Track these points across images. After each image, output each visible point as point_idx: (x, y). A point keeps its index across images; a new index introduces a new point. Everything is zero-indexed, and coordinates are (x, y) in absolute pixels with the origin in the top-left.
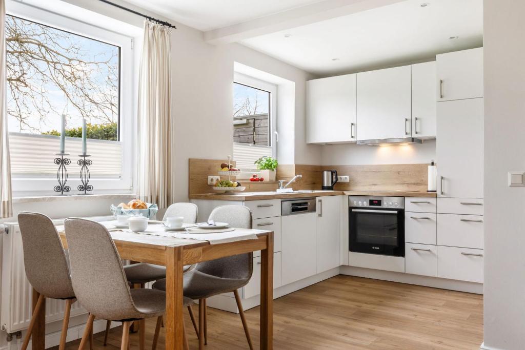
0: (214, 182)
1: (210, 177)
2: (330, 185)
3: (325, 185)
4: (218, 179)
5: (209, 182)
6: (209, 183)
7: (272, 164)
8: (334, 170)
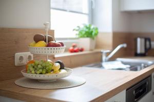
0: (25, 61)
1: (18, 55)
2: (143, 51)
3: (139, 51)
4: (30, 57)
5: (17, 62)
6: (16, 64)
7: (92, 32)
8: (147, 36)
